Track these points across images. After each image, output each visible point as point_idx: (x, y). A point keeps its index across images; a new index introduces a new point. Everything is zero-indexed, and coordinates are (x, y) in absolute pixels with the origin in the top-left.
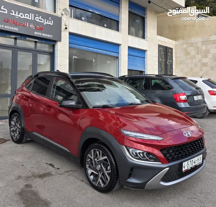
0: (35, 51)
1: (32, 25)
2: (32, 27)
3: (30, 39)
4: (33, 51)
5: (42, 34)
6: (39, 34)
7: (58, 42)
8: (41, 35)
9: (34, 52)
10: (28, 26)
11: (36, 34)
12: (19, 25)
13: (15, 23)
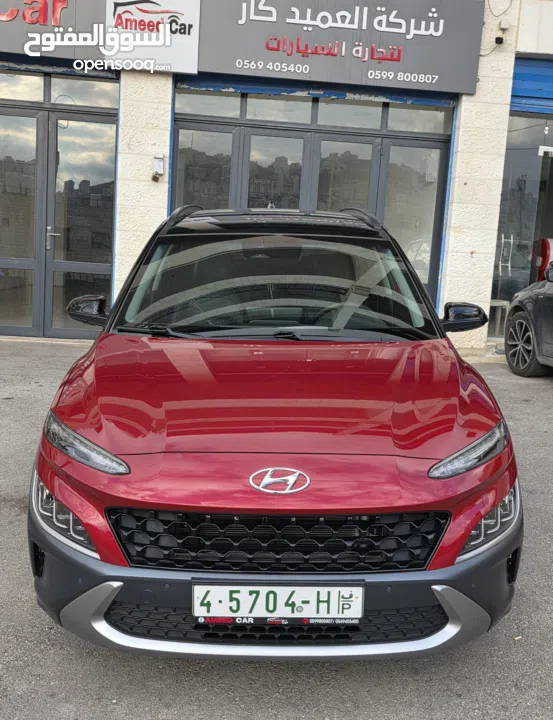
0: (383, 137)
1: (360, 48)
2: (360, 55)
3: (357, 97)
4: (376, 136)
5: (396, 76)
6: (385, 77)
7: (464, 98)
8: (391, 77)
9: (379, 140)
10: (343, 54)
11: (376, 76)
12: (315, 53)
13: (302, 48)
